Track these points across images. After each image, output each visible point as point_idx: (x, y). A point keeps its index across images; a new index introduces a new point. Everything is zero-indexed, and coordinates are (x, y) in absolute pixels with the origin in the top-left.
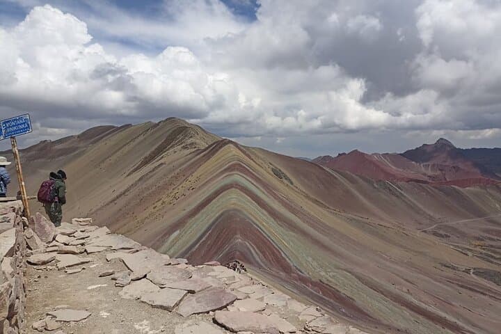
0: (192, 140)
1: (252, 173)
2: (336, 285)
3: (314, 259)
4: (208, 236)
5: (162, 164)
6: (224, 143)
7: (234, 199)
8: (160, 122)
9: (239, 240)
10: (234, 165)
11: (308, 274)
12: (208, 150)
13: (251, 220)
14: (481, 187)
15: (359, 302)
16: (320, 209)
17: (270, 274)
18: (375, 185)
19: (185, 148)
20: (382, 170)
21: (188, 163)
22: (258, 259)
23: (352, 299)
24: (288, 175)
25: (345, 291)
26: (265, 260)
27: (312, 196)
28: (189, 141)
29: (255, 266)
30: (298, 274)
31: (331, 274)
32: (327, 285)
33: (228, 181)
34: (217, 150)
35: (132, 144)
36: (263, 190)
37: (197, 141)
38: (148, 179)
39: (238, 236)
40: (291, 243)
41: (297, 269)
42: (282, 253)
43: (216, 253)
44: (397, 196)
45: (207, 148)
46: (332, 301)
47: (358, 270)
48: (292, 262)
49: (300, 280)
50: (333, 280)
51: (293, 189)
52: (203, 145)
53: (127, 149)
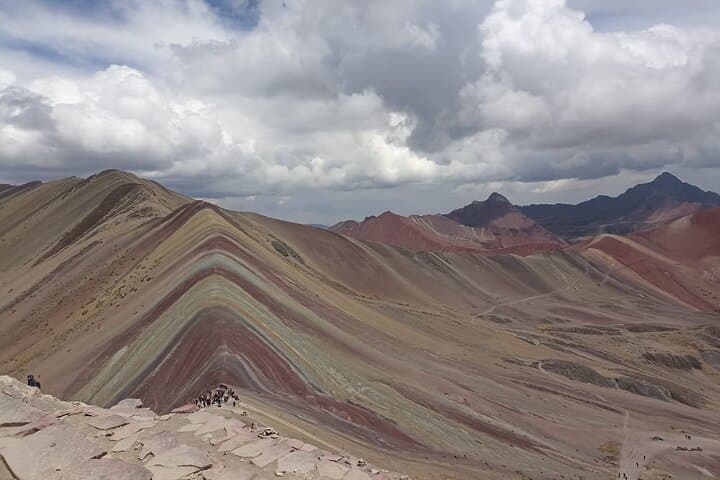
0: (146, 204)
1: (242, 251)
2: (371, 404)
3: (338, 371)
4: (177, 351)
5: (96, 243)
6: (198, 207)
7: (216, 292)
8: (91, 178)
9: (225, 352)
10: (213, 240)
11: (331, 392)
12: (173, 219)
13: (243, 320)
14: (545, 255)
15: (402, 425)
16: (344, 296)
17: (275, 400)
18: (416, 258)
19: (134, 216)
20: (424, 238)
21: (140, 240)
22: (255, 378)
23: (393, 422)
24: (296, 250)
25: (383, 412)
26: (266, 379)
27: (332, 279)
28: (141, 206)
29: (251, 390)
30: (316, 395)
31: (363, 389)
32: (357, 405)
33: (206, 263)
34: (187, 218)
35: (44, 213)
36: (260, 274)
37: (154, 205)
38: (72, 268)
39: (225, 347)
40: (304, 350)
41: (314, 387)
42: (291, 366)
43: (188, 377)
44: (445, 272)
45: (170, 216)
46: (365, 428)
47: (398, 379)
48: (306, 378)
49: (319, 403)
50: (365, 397)
51: (304, 270)
52: (164, 212)
53: (34, 220)
